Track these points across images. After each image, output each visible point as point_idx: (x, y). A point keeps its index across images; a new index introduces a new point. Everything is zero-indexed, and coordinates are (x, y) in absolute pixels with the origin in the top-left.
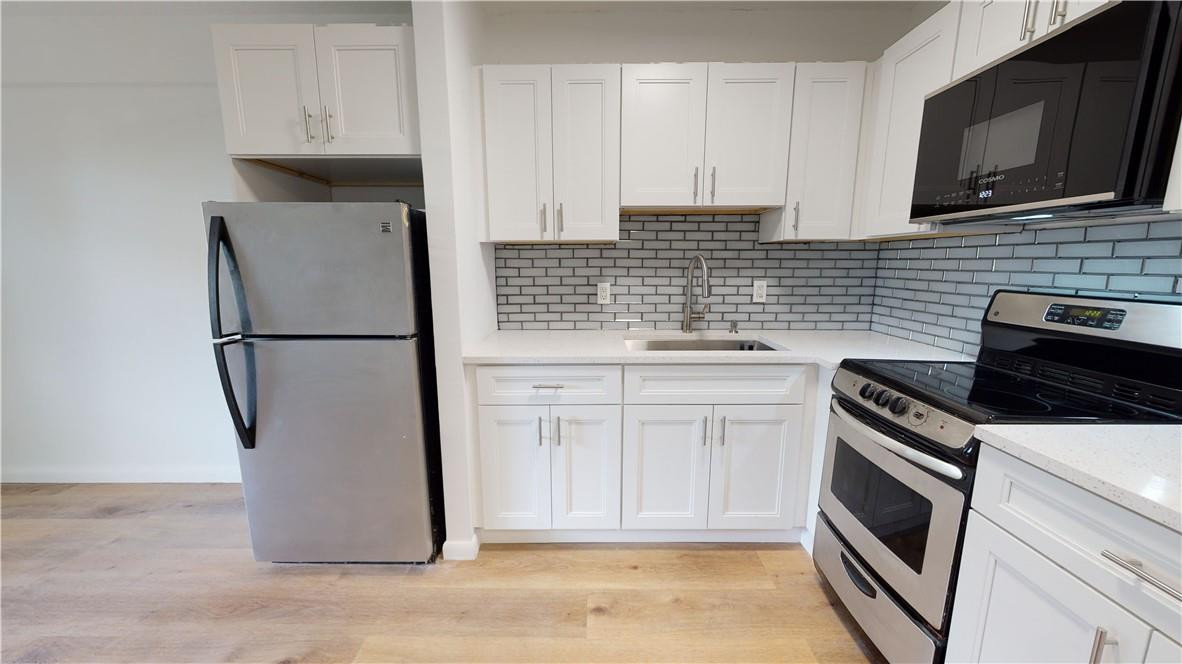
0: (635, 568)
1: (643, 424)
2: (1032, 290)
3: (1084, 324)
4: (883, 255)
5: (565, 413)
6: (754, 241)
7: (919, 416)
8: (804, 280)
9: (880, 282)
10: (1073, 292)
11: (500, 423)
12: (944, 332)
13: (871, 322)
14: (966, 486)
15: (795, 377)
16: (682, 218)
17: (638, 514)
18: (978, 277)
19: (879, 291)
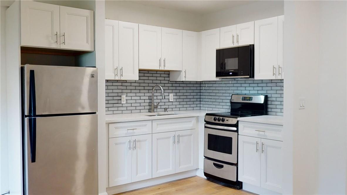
0: (159, 189)
1: (158, 140)
2: (238, 94)
3: (247, 100)
4: (202, 85)
5: (137, 138)
6: (168, 80)
7: (227, 120)
8: (182, 93)
9: (202, 94)
10: (245, 94)
11: (116, 144)
12: (221, 107)
13: (200, 107)
14: (237, 131)
15: (194, 120)
16: (147, 72)
17: (157, 172)
18: (227, 91)
19: (202, 97)
